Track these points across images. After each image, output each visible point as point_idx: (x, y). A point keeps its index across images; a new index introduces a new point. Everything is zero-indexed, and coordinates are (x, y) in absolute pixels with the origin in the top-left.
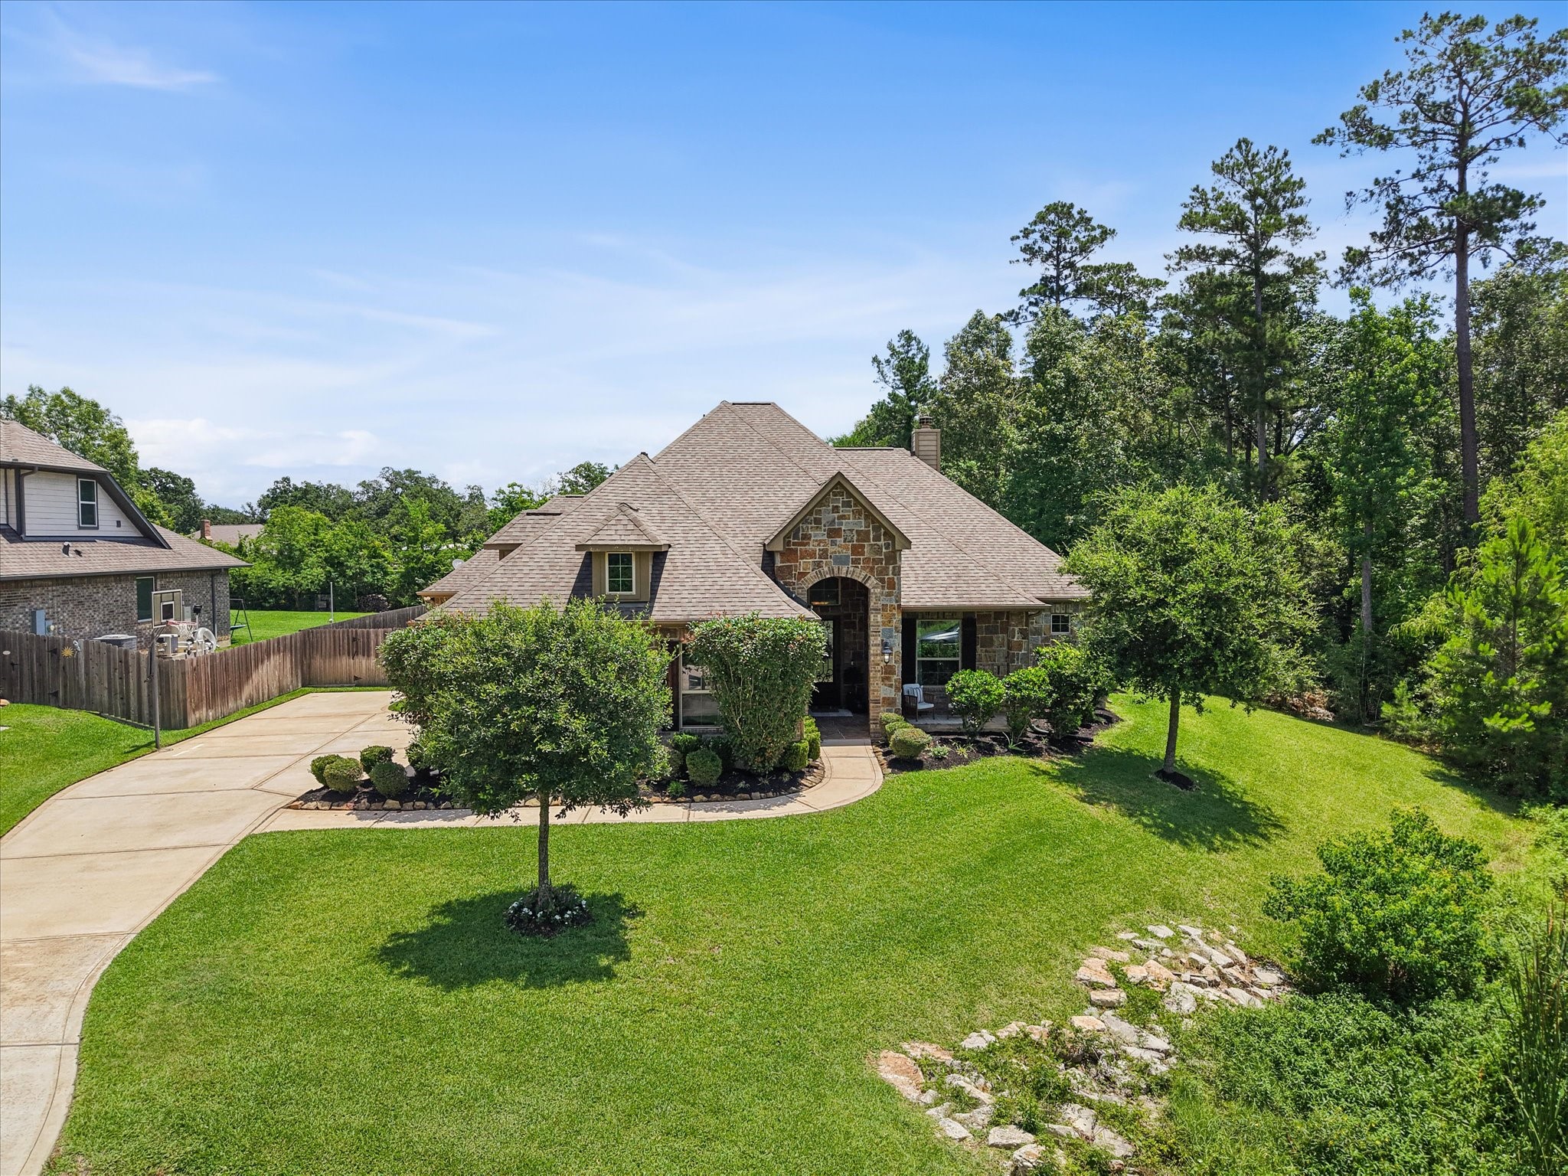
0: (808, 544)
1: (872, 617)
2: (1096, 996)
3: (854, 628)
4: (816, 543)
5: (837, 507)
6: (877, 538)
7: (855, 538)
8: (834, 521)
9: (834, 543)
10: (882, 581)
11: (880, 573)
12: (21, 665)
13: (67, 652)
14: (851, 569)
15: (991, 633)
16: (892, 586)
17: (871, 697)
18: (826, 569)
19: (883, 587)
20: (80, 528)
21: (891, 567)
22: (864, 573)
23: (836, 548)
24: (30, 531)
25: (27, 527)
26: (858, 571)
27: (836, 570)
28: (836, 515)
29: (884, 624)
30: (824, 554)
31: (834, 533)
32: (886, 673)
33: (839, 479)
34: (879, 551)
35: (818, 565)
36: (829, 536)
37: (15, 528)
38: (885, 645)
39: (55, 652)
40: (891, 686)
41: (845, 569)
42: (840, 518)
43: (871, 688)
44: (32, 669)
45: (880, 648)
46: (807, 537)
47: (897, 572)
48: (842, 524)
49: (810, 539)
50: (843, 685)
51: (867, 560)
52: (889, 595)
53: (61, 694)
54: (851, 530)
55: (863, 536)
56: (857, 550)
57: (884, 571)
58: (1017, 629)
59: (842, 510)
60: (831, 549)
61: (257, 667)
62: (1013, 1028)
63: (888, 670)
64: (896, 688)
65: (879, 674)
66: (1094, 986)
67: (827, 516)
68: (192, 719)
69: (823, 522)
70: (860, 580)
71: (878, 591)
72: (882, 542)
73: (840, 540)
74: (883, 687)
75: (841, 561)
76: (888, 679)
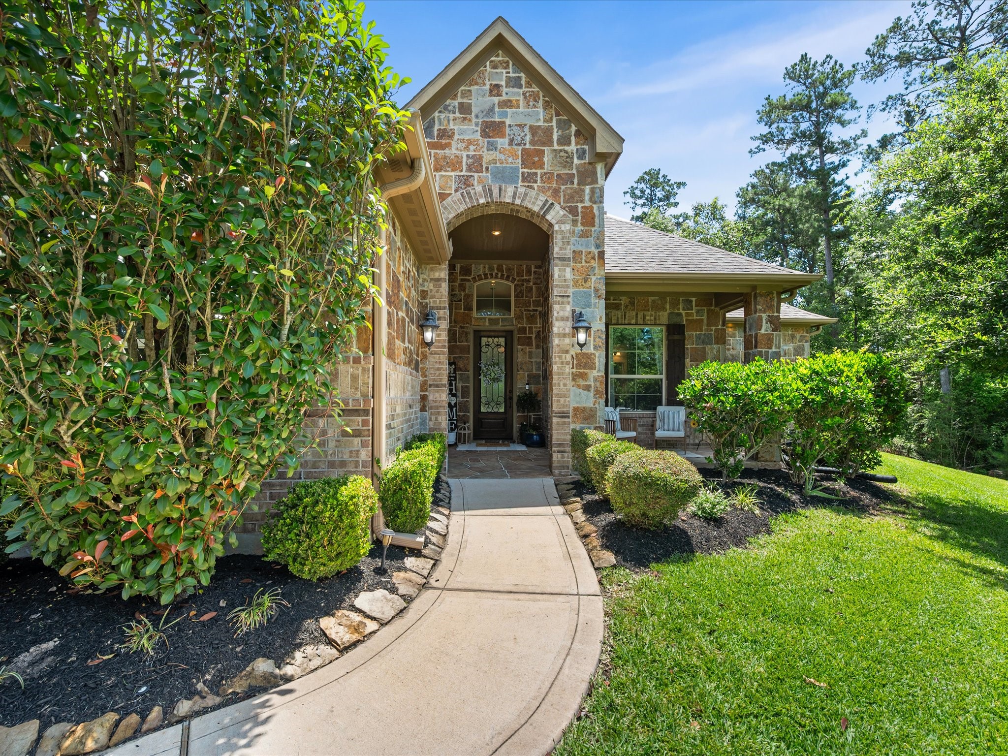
0: (448, 145)
1: (556, 272)
3: (529, 344)
4: (462, 145)
5: (497, 86)
6: (565, 140)
7: (528, 138)
8: (492, 109)
9: (492, 147)
10: (573, 211)
11: (570, 198)
14: (521, 190)
15: (703, 342)
16: (590, 221)
17: (555, 408)
18: (479, 189)
19: (575, 222)
21: (587, 189)
22: (542, 198)
23: (497, 155)
26: (533, 193)
27: (496, 191)
28: (496, 100)
29: (576, 283)
30: (476, 165)
31: (491, 129)
32: (579, 366)
33: (499, 29)
34: (567, 161)
35: (466, 182)
36: (484, 134)
38: (578, 318)
40: (587, 388)
41: (510, 190)
43: (555, 391)
45: (569, 324)
47: (598, 198)
48: (505, 115)
49: (451, 137)
50: (516, 415)
51: (548, 177)
52: (584, 235)
54: (521, 126)
55: (541, 136)
56: (531, 159)
57: (577, 195)
58: (764, 316)
59: (508, 93)
60: (487, 156)
63: (583, 362)
64: (597, 391)
65: (568, 369)
67: (478, 97)
69: (475, 110)
70: (536, 209)
71: (566, 227)
72: (573, 147)
73: (502, 142)
74: (574, 391)
75: (504, 176)
76: (583, 376)
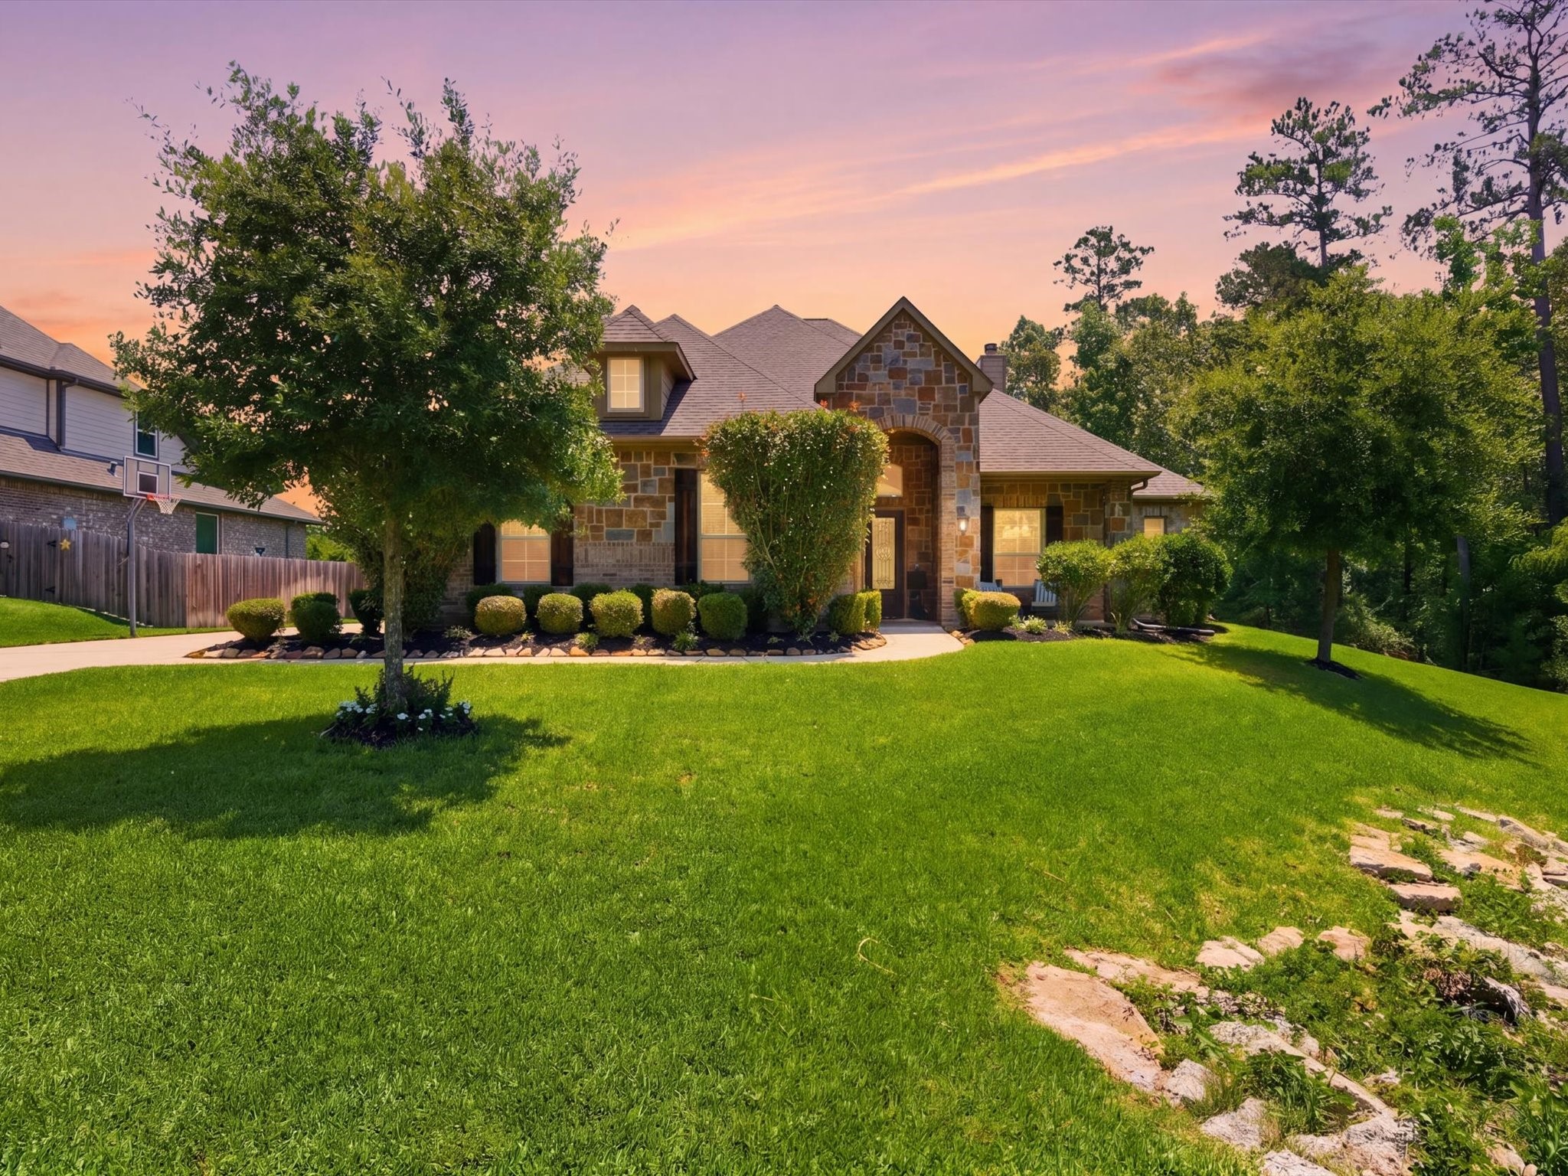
0: (865, 386)
1: (944, 475)
2: (1405, 890)
4: (875, 386)
5: (901, 341)
6: (950, 380)
7: (923, 380)
8: (897, 359)
9: (897, 386)
10: (956, 432)
11: (954, 423)
12: (19, 557)
13: (66, 544)
14: (919, 418)
16: (970, 440)
17: (943, 577)
18: (888, 417)
19: (958, 440)
20: (135, 455)
21: (968, 416)
22: (934, 424)
23: (901, 392)
24: (69, 444)
25: (67, 441)
26: (927, 421)
27: (900, 419)
28: (900, 351)
29: (958, 484)
30: (885, 400)
31: (897, 373)
32: (961, 545)
33: (903, 306)
34: (952, 396)
35: (878, 413)
36: (891, 377)
37: (54, 439)
38: (960, 511)
39: (53, 544)
40: (967, 562)
41: (910, 418)
42: (905, 354)
44: (29, 563)
45: (954, 515)
46: (864, 378)
47: (975, 420)
48: (907, 362)
49: (867, 380)
51: (937, 407)
52: (965, 450)
53: (57, 591)
54: (918, 370)
55: (933, 378)
56: (926, 394)
57: (959, 420)
59: (907, 345)
61: (288, 584)
62: (1285, 938)
63: (964, 541)
64: (974, 566)
65: (953, 547)
66: (1391, 875)
67: (888, 350)
68: (192, 619)
69: (884, 360)
70: (929, 433)
71: (952, 445)
72: (957, 384)
73: (904, 383)
74: (958, 563)
75: (906, 407)
76: (964, 552)
